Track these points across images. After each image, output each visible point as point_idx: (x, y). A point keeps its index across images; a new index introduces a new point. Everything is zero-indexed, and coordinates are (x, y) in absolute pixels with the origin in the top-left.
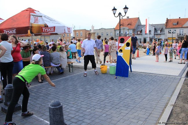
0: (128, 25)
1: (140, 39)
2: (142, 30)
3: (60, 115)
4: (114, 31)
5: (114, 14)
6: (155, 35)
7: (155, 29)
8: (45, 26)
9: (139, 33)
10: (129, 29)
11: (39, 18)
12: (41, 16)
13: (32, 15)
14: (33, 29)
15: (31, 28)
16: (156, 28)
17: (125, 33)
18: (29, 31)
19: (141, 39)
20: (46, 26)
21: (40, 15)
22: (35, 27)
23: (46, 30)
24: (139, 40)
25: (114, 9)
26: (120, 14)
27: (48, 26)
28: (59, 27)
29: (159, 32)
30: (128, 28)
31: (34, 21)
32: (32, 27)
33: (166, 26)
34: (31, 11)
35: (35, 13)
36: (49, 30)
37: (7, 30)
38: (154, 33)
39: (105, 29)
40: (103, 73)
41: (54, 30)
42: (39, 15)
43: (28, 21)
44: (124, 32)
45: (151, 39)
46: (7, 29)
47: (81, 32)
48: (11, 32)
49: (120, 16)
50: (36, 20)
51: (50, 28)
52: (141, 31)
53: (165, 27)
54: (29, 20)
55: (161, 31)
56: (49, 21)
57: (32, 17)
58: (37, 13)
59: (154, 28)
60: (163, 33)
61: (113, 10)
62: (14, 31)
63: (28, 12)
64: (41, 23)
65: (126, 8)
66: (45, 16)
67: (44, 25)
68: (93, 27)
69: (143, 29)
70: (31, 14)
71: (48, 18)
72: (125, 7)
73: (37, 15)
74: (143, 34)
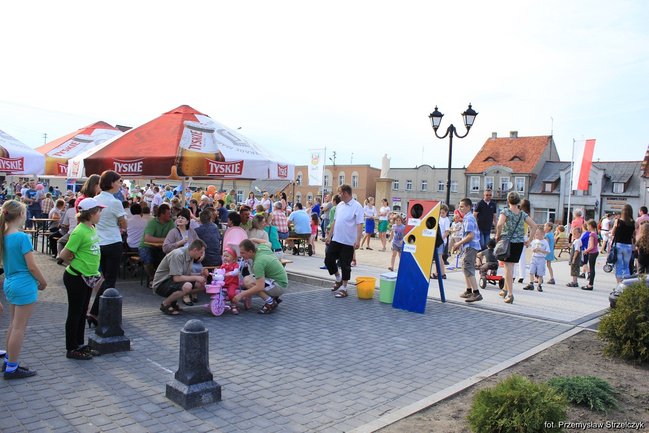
0: (512, 159)
1: (551, 210)
2: (559, 179)
3: (201, 350)
4: (464, 177)
5: (436, 129)
6: (605, 199)
7: (606, 179)
8: (217, 159)
9: (548, 187)
10: (513, 175)
11: (205, 134)
12: (212, 131)
13: (189, 127)
14: (185, 163)
15: (179, 161)
16: (609, 174)
17: (501, 187)
18: (174, 168)
19: (554, 210)
20: (220, 159)
21: (209, 127)
22: (191, 158)
23: (219, 169)
24: (549, 213)
25: (436, 114)
26: (452, 129)
27: (223, 160)
28: (254, 163)
29: (619, 189)
30: (511, 170)
31: (190, 143)
32: (182, 159)
33: (645, 170)
34: (187, 113)
35: (197, 120)
36: (228, 168)
37: (121, 163)
38: (603, 190)
39: (434, 168)
40: (361, 299)
41: (241, 169)
42: (205, 127)
43: (176, 142)
44: (497, 181)
45: (590, 211)
46: (122, 160)
47: (355, 173)
48: (130, 167)
49: (451, 137)
50: (197, 141)
51: (230, 164)
52: (557, 183)
53: (642, 172)
54: (179, 140)
55: (627, 186)
56: (231, 144)
57: (186, 131)
58: (203, 122)
59: (601, 173)
60: (635, 194)
61: (432, 116)
62: (138, 167)
63: (180, 116)
64: (207, 148)
65: (470, 112)
66: (221, 132)
67: (214, 156)
68: (386, 160)
69: (562, 175)
70: (187, 122)
71: (230, 137)
72: (466, 108)
73: (201, 127)
74: (562, 192)
